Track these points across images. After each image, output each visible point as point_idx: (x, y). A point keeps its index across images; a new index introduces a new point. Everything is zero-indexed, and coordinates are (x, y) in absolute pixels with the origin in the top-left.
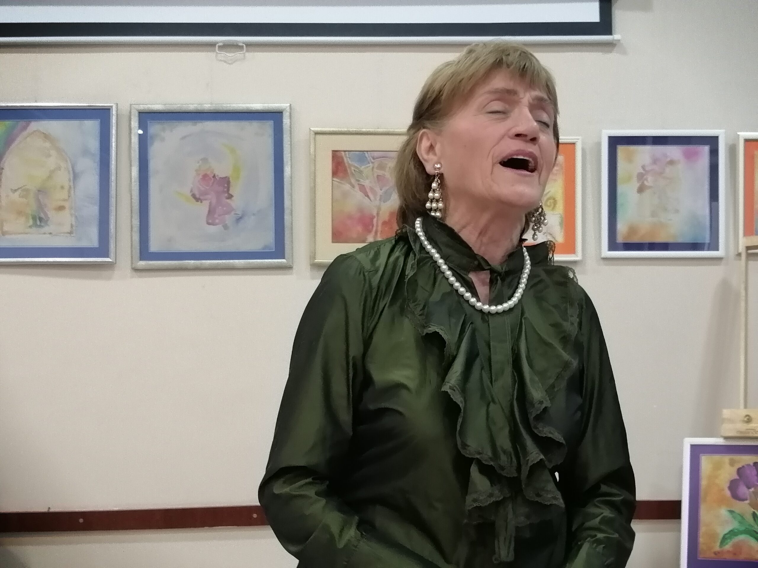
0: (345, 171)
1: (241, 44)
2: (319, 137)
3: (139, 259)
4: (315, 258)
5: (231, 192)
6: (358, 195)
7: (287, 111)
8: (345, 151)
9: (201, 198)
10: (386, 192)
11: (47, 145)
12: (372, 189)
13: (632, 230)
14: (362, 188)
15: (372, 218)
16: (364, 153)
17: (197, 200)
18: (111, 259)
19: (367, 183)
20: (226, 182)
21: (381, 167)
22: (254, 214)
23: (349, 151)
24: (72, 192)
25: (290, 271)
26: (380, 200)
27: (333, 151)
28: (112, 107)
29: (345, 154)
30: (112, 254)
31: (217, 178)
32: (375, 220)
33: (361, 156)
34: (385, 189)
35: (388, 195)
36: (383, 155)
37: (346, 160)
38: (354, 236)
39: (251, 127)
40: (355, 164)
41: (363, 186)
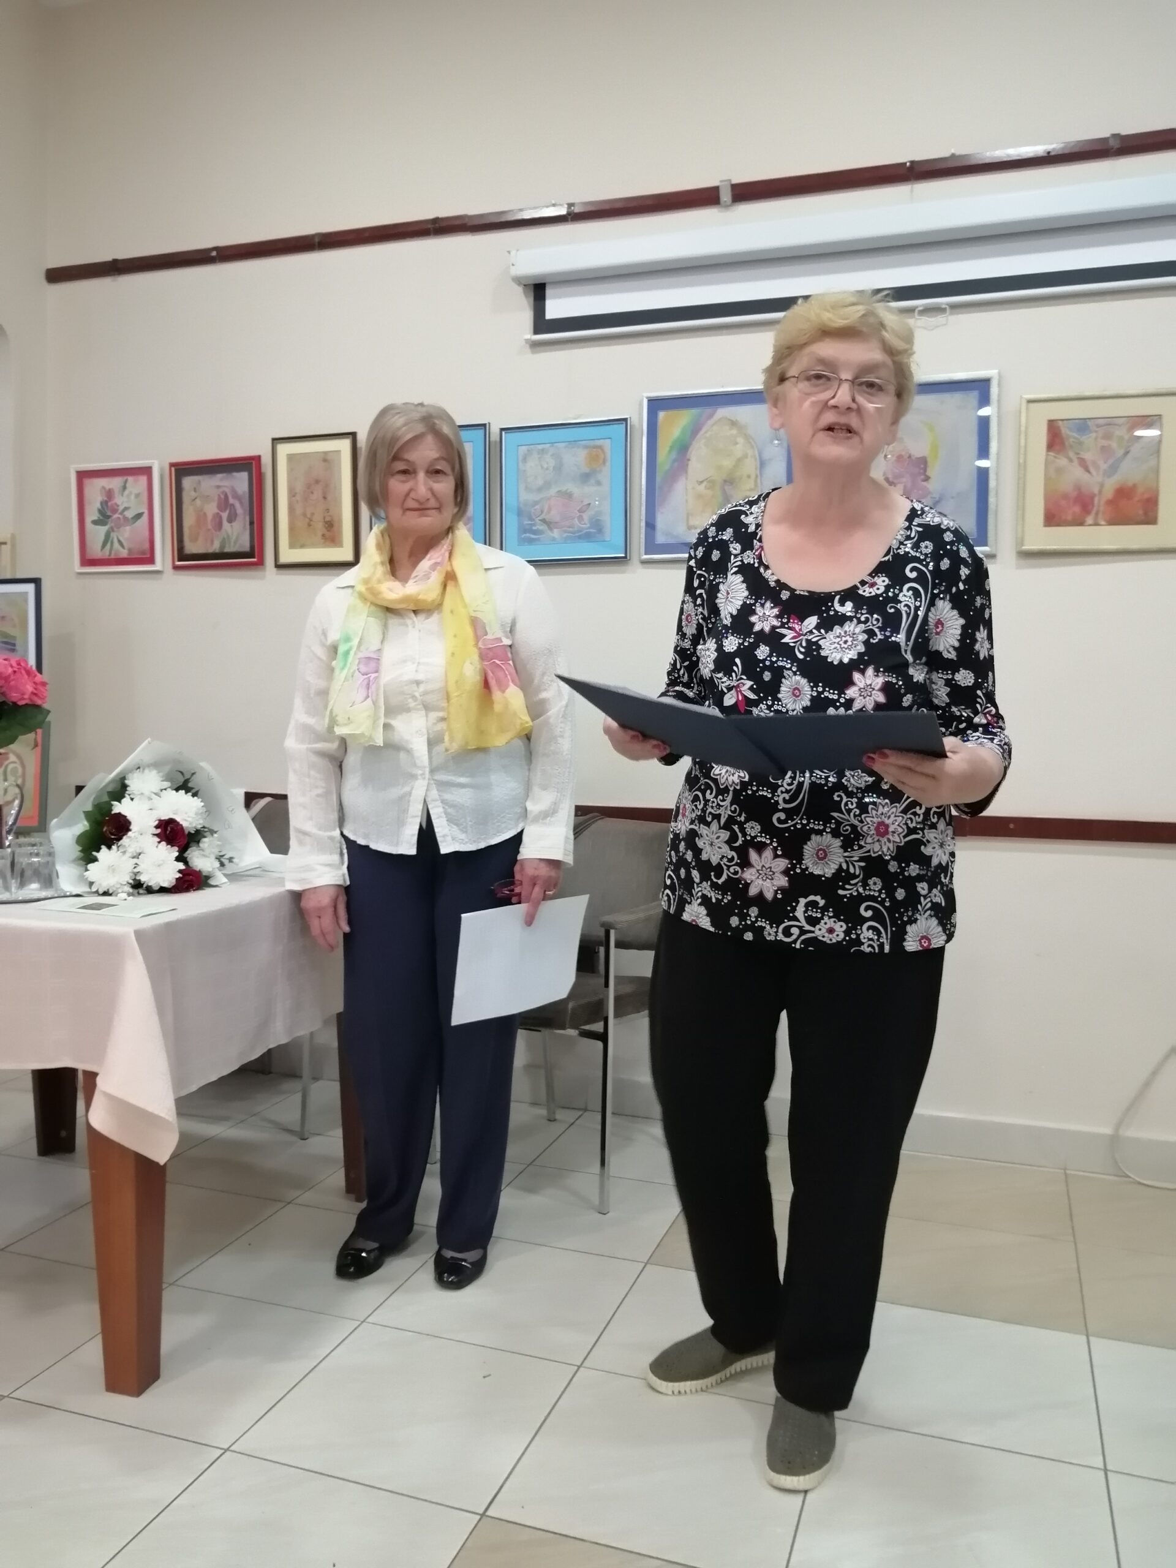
0: (1062, 443)
1: (944, 306)
2: (1032, 405)
4: (1022, 545)
5: (928, 473)
6: (1077, 470)
7: (995, 379)
8: (1062, 420)
9: (895, 481)
10: (1112, 466)
11: (734, 432)
12: (1094, 462)
14: (1083, 463)
15: (1092, 497)
16: (1087, 422)
17: (890, 484)
19: (1088, 456)
20: (923, 463)
21: (1108, 436)
22: (953, 498)
23: (1068, 420)
24: (759, 481)
26: (1104, 475)
27: (1049, 421)
29: (1064, 424)
31: (913, 458)
32: (1096, 500)
33: (1083, 425)
34: (1110, 461)
35: (1113, 469)
36: (1110, 422)
37: (1065, 430)
38: (1069, 518)
39: (953, 400)
40: (1076, 435)
41: (1084, 460)
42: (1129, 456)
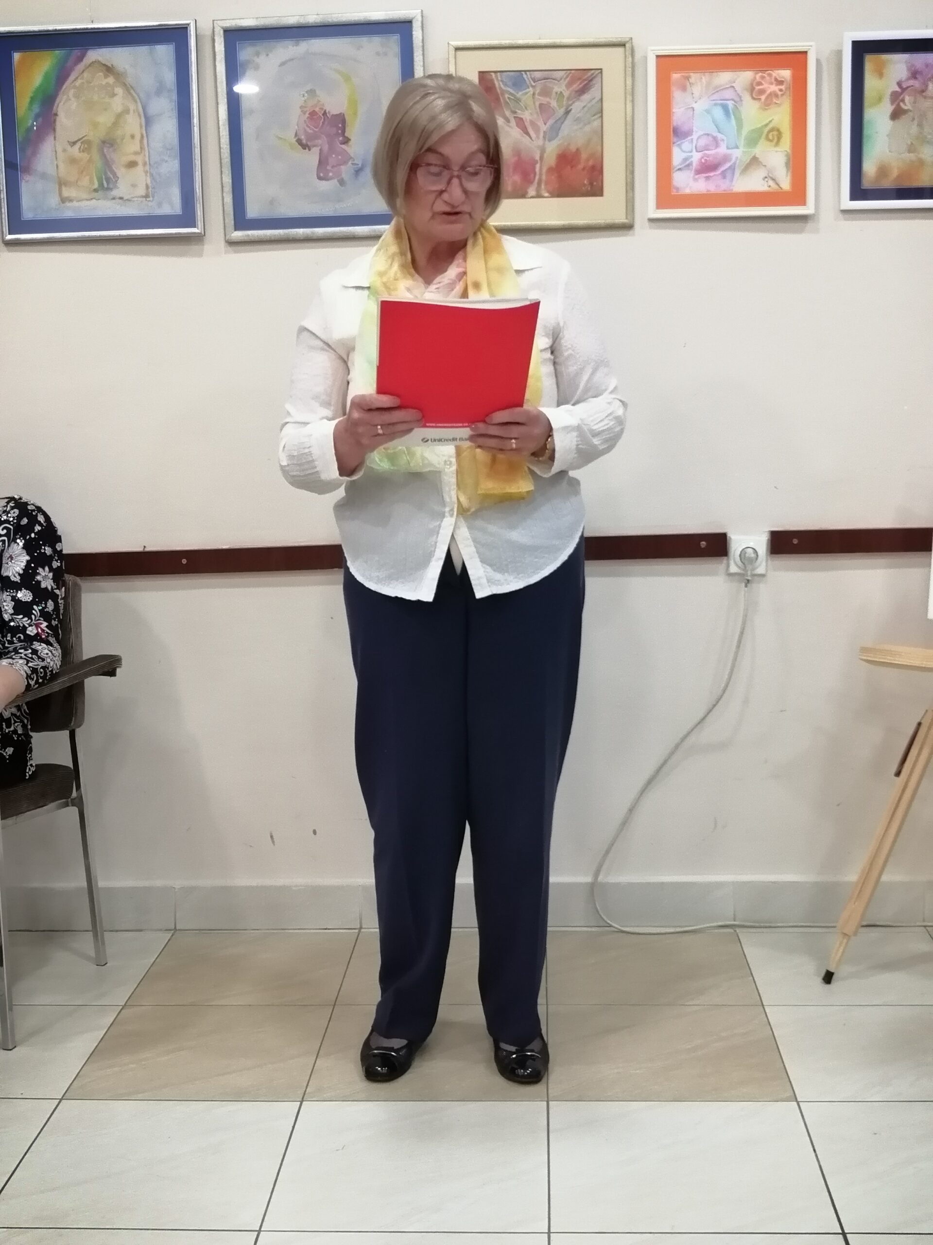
0: (497, 100)
2: (459, 53)
3: (233, 227)
5: (346, 134)
6: (515, 132)
7: (417, 20)
8: (495, 72)
9: (309, 143)
10: (552, 127)
11: (111, 80)
12: (532, 123)
13: (883, 171)
14: (520, 123)
15: (534, 163)
16: (522, 74)
17: (305, 146)
18: (198, 229)
19: (526, 116)
20: (340, 123)
21: (546, 92)
23: (501, 72)
24: (145, 141)
26: (544, 137)
27: (480, 72)
28: (188, 24)
29: (496, 77)
30: (200, 223)
31: (328, 115)
32: (538, 166)
33: (518, 78)
34: (550, 122)
35: (554, 131)
36: (547, 76)
37: (499, 85)
38: (509, 188)
39: (370, 45)
40: (509, 89)
41: (521, 119)
42: (570, 116)
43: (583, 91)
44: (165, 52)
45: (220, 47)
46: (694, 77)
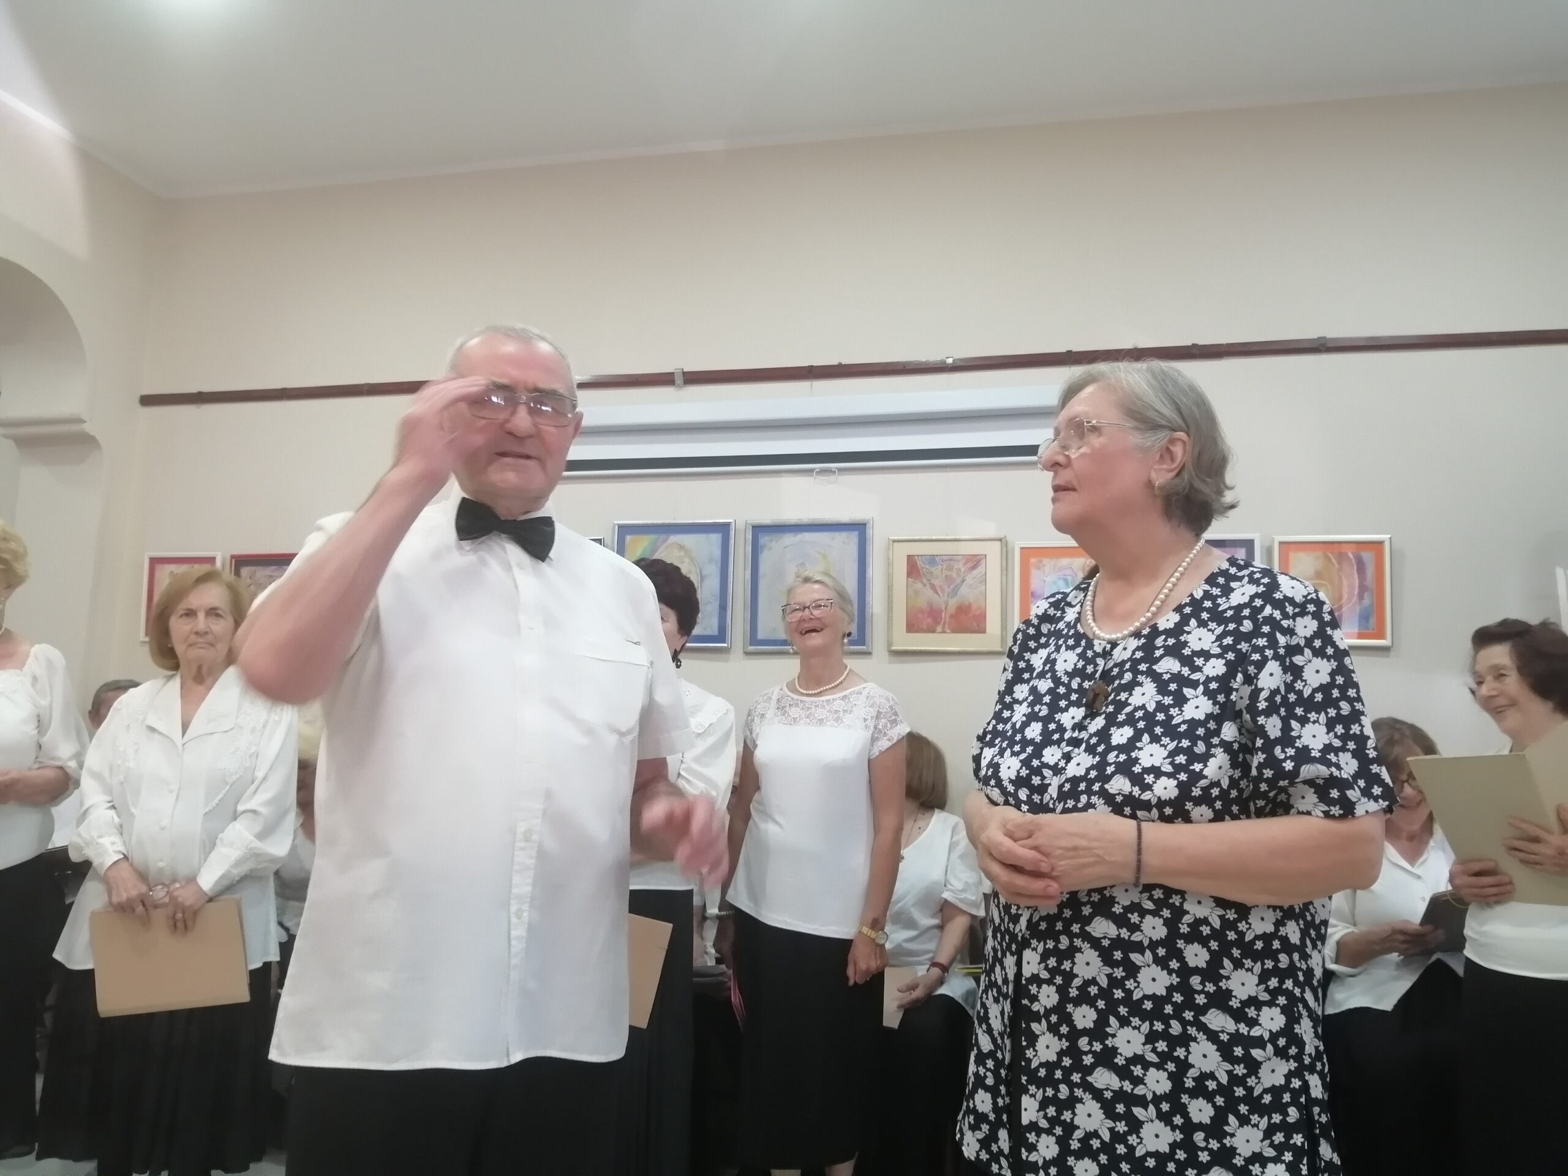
0: (918, 572)
1: (834, 469)
2: (895, 544)
3: (750, 644)
4: (892, 646)
6: (929, 592)
7: (870, 522)
8: (918, 556)
10: (953, 590)
11: (682, 553)
12: (940, 587)
14: (933, 587)
15: (942, 611)
16: (935, 557)
18: (727, 645)
19: (936, 582)
21: (949, 568)
23: (921, 556)
25: (870, 657)
26: (948, 596)
27: (908, 556)
28: (731, 522)
29: (918, 558)
30: (728, 641)
32: (943, 614)
33: (932, 559)
34: (952, 586)
35: (955, 592)
36: (951, 559)
37: (920, 563)
38: (925, 627)
39: (840, 537)
40: (927, 567)
41: (934, 585)
42: (965, 583)
43: (974, 568)
44: (716, 538)
45: (749, 536)
46: (1045, 561)
